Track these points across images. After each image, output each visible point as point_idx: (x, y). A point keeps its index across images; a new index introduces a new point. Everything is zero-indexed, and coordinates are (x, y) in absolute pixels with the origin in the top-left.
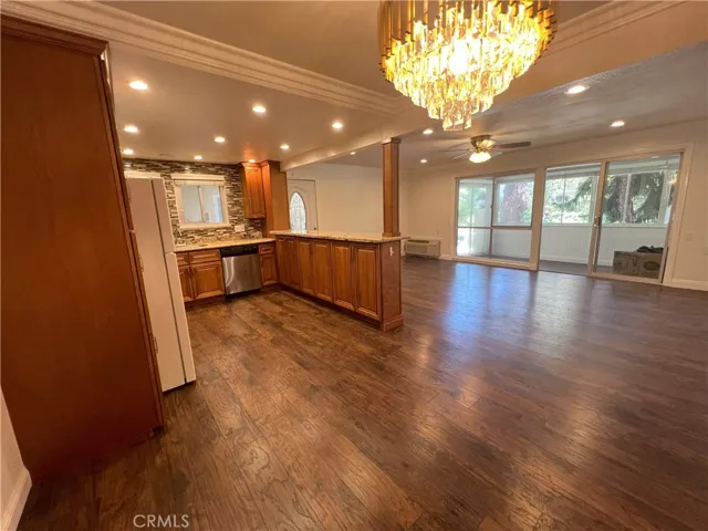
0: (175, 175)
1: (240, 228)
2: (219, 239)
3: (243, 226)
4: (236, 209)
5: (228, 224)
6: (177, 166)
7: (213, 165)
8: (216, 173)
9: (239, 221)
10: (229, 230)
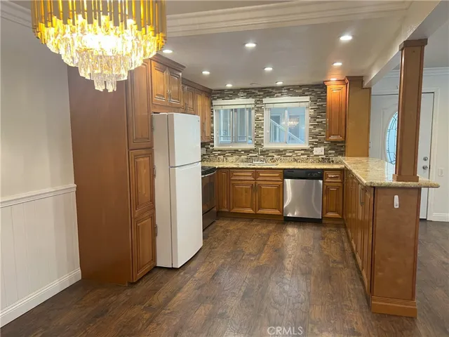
0: (266, 100)
1: (319, 151)
2: (296, 160)
3: (323, 148)
4: (317, 130)
5: (307, 146)
6: (269, 92)
7: (301, 86)
8: (303, 95)
9: (319, 144)
10: (308, 152)
